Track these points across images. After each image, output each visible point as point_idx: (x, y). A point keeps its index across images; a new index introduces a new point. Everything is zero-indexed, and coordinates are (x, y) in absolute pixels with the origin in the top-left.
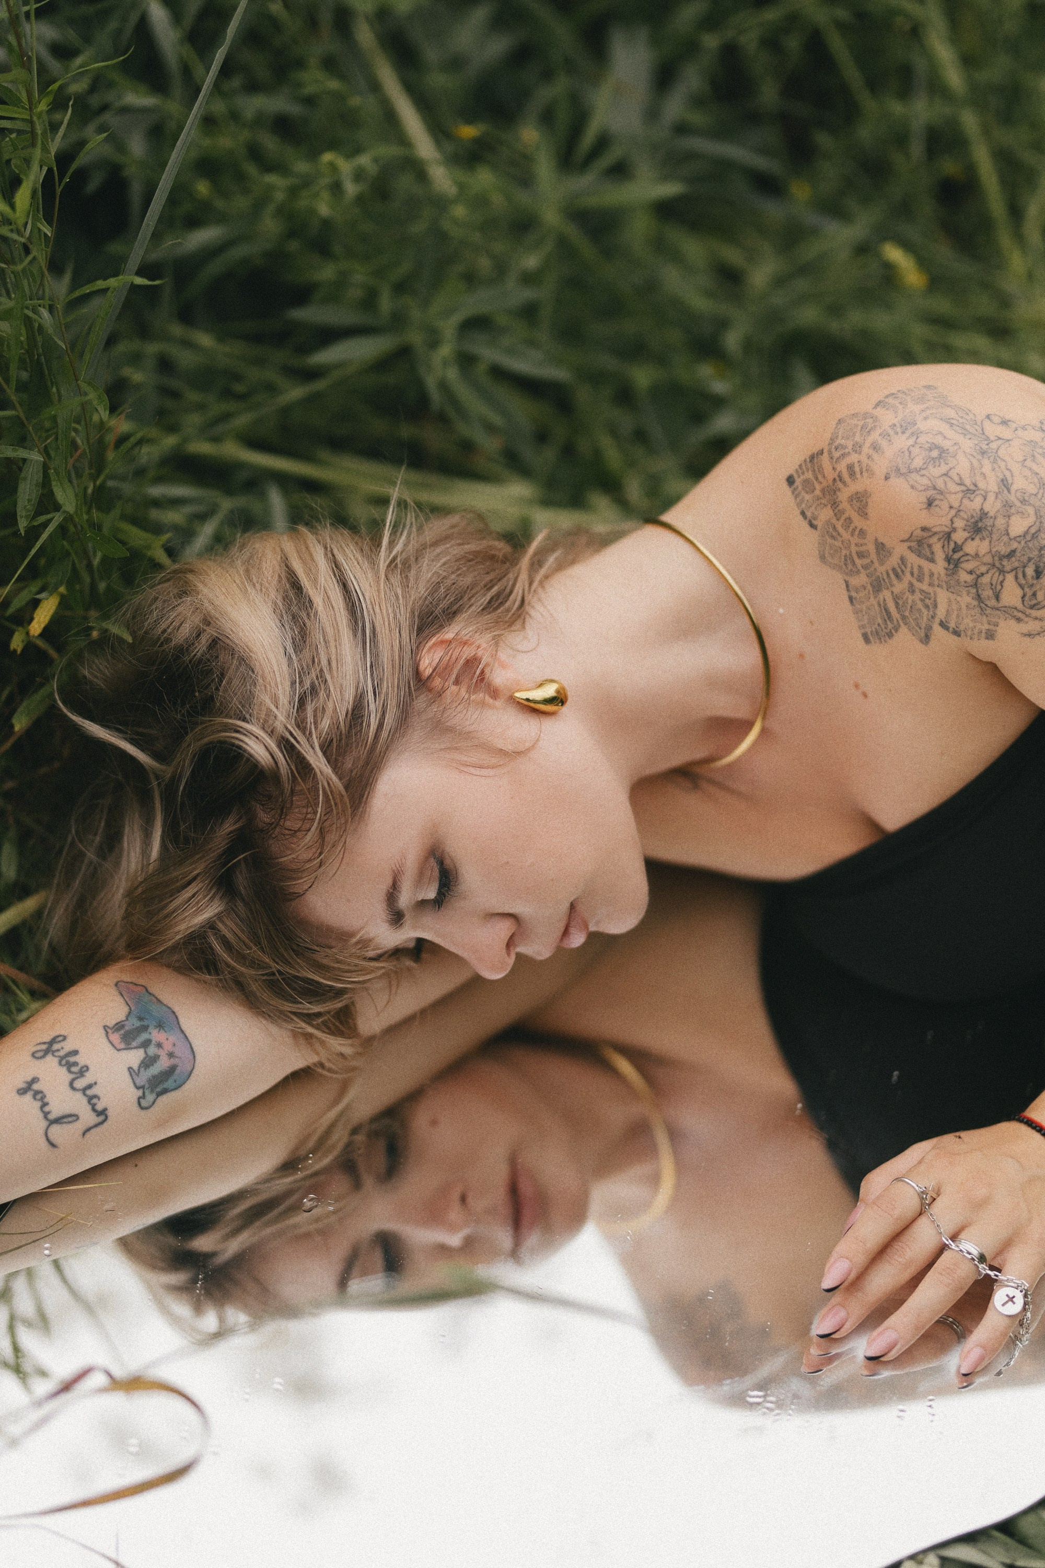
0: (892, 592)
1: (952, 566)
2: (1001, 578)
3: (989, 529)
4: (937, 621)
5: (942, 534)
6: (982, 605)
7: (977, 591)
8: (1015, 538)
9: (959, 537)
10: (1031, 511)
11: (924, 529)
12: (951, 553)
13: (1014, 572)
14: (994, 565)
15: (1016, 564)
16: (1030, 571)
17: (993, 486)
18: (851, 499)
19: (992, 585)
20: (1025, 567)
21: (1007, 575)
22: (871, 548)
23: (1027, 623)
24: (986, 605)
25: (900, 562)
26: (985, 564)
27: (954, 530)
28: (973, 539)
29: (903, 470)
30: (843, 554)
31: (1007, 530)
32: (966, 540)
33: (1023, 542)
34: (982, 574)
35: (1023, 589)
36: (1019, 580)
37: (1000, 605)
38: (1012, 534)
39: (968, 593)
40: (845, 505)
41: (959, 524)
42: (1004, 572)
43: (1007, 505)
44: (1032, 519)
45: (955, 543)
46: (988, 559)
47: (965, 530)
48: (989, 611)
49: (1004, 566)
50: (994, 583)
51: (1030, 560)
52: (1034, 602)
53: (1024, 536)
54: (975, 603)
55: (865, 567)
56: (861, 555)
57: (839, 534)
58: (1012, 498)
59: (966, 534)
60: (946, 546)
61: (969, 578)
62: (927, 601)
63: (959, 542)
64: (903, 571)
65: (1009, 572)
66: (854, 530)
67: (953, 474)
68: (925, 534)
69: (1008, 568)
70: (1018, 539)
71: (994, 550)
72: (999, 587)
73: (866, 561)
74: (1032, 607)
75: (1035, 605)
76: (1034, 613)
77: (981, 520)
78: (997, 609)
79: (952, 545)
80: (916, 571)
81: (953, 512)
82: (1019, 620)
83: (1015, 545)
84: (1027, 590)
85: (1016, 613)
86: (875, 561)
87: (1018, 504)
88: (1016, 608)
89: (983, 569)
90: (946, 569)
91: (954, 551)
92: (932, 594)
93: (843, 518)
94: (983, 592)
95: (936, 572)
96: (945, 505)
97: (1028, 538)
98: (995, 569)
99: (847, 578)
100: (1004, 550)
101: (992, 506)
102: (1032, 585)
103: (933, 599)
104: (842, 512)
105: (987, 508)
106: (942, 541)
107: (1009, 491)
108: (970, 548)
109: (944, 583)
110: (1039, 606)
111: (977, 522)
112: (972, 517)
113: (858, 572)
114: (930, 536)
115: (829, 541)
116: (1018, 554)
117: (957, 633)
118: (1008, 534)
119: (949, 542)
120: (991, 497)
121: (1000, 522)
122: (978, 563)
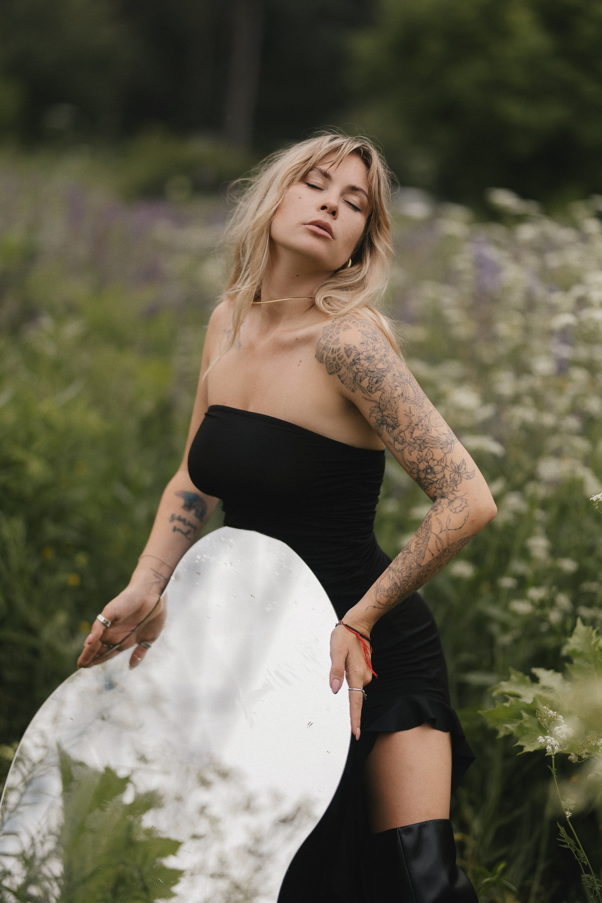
0: (327, 354)
1: (353, 363)
2: (365, 376)
3: (372, 361)
4: (338, 373)
5: (358, 352)
6: (355, 381)
7: (356, 375)
8: (377, 368)
9: (362, 357)
10: (387, 365)
11: (354, 347)
12: (356, 359)
13: (370, 377)
14: (365, 372)
15: (372, 376)
16: (375, 380)
17: (382, 353)
18: (346, 325)
19: (361, 377)
20: (374, 378)
21: (367, 377)
22: (335, 338)
23: (366, 395)
24: (356, 382)
25: (337, 349)
26: (363, 370)
27: (362, 354)
28: (365, 360)
29: (364, 333)
30: (328, 332)
31: (376, 365)
32: (363, 359)
33: (378, 371)
34: (360, 372)
35: (369, 384)
36: (370, 381)
37: (360, 384)
38: (377, 367)
39: (353, 374)
40: (343, 324)
41: (365, 354)
42: (367, 375)
43: (382, 360)
44: (386, 366)
45: (360, 357)
46: (365, 369)
47: (365, 356)
48: (356, 384)
49: (368, 374)
50: (362, 377)
51: (377, 376)
52: (370, 390)
53: (380, 369)
54: (353, 378)
55: (328, 341)
56: (331, 337)
57: (334, 328)
58: (384, 359)
59: (364, 358)
60: (356, 356)
61: (356, 370)
62: (337, 366)
63: (361, 358)
64: (335, 352)
65: (368, 376)
66: (338, 331)
67: (374, 344)
68: (353, 348)
69: (369, 375)
70: (378, 369)
71: (368, 367)
72: (363, 379)
73: (330, 340)
74: (369, 391)
75: (370, 391)
76: (369, 393)
77: (372, 357)
78: (359, 385)
79: (358, 357)
80: (340, 356)
81: (366, 350)
82: (363, 392)
83: (375, 370)
84: (370, 385)
85: (363, 390)
86: (331, 342)
87: (385, 361)
88: (364, 388)
89: (362, 371)
90: (351, 363)
91: (357, 359)
92: (341, 366)
93: (339, 326)
94: (357, 377)
95: (347, 361)
96: (365, 347)
97: (381, 371)
98: (365, 373)
99: (322, 338)
100: (371, 369)
101: (377, 357)
102: (373, 385)
103: (340, 367)
104: (341, 325)
105: (376, 356)
106: (357, 354)
107: (385, 357)
108: (362, 362)
109: (347, 366)
110: (371, 392)
111: (370, 357)
112: (370, 355)
113: (325, 340)
114: (354, 350)
115: (330, 327)
116: (375, 373)
117: (342, 382)
118: (376, 366)
119: (358, 355)
120: (379, 355)
121: (376, 362)
122: (361, 368)
